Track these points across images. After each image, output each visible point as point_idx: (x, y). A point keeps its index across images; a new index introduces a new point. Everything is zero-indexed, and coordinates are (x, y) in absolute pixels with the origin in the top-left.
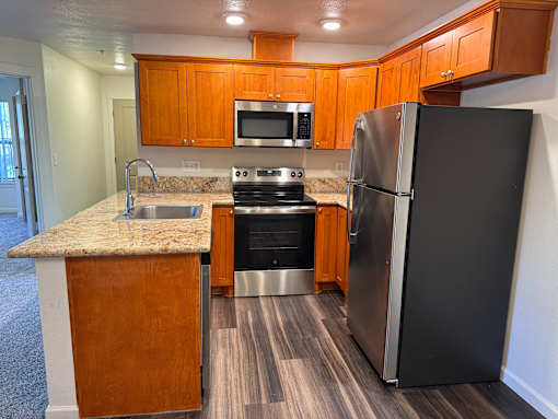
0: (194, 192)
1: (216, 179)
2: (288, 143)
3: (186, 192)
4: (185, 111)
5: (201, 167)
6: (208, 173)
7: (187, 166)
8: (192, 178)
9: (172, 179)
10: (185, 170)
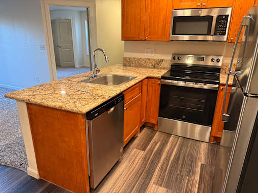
0: (149, 68)
1: (162, 61)
2: (210, 38)
3: (146, 67)
4: (144, 19)
5: (155, 53)
6: (158, 57)
7: (147, 53)
8: (149, 59)
9: (139, 59)
10: (146, 54)
